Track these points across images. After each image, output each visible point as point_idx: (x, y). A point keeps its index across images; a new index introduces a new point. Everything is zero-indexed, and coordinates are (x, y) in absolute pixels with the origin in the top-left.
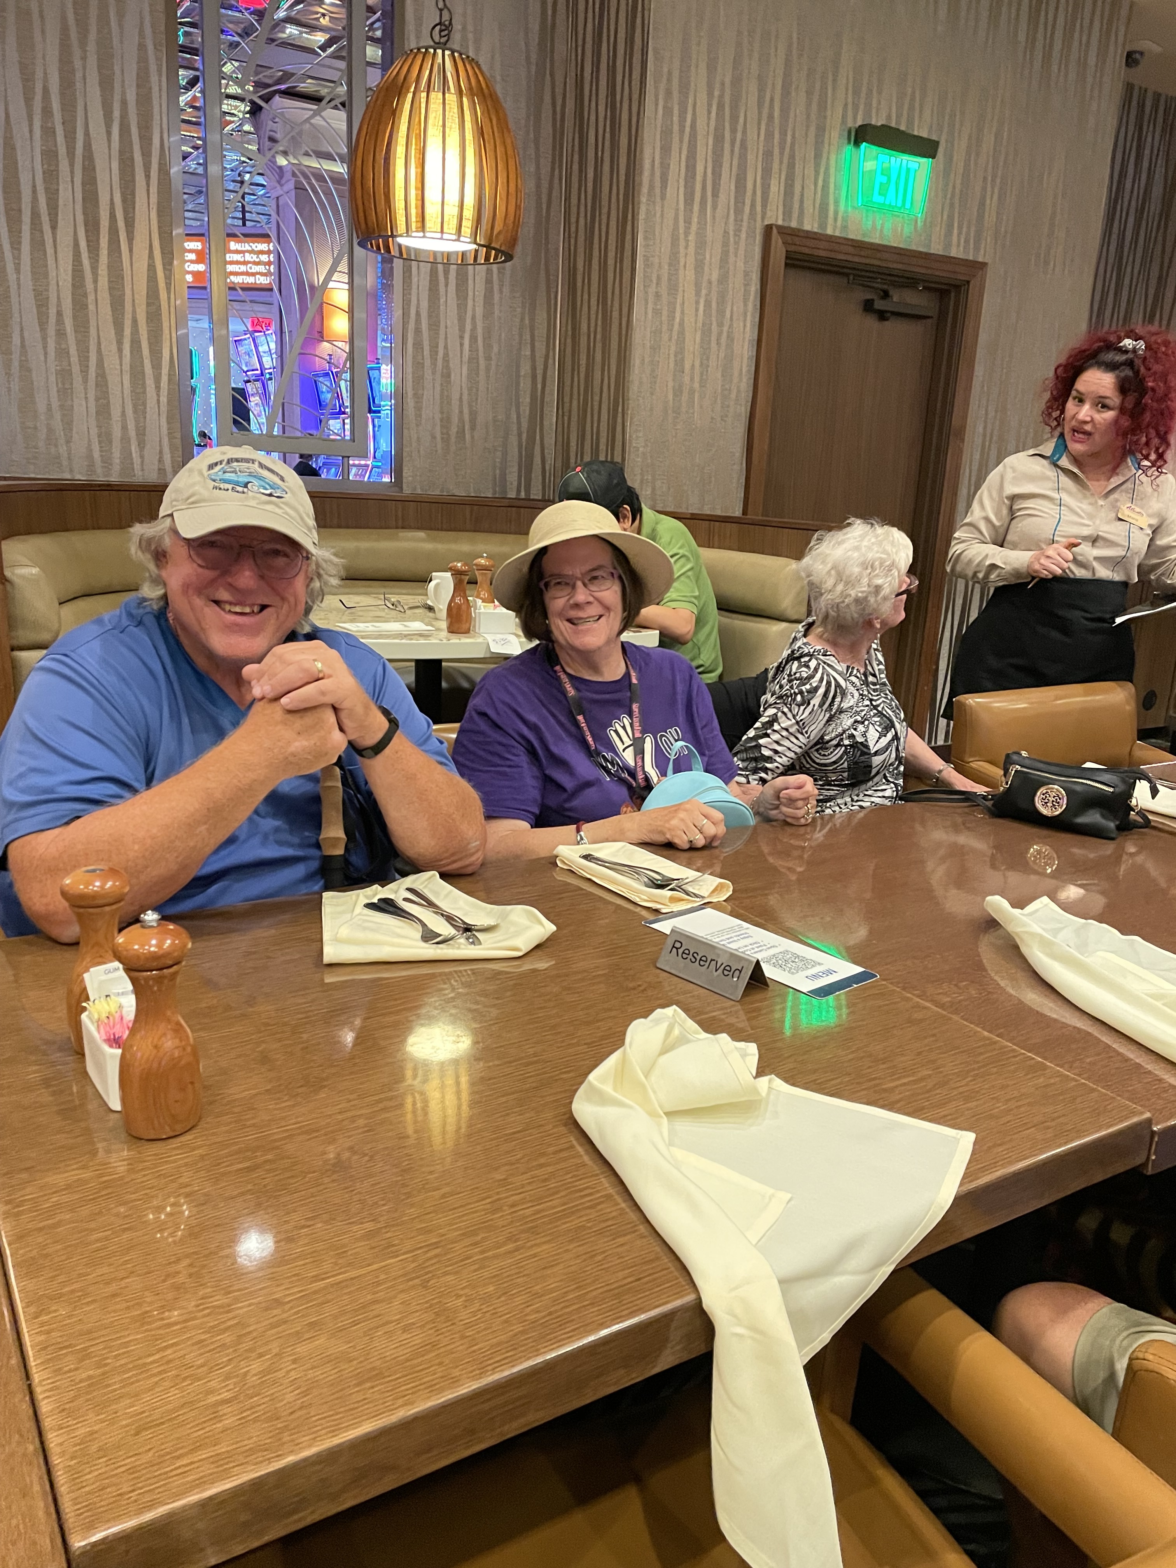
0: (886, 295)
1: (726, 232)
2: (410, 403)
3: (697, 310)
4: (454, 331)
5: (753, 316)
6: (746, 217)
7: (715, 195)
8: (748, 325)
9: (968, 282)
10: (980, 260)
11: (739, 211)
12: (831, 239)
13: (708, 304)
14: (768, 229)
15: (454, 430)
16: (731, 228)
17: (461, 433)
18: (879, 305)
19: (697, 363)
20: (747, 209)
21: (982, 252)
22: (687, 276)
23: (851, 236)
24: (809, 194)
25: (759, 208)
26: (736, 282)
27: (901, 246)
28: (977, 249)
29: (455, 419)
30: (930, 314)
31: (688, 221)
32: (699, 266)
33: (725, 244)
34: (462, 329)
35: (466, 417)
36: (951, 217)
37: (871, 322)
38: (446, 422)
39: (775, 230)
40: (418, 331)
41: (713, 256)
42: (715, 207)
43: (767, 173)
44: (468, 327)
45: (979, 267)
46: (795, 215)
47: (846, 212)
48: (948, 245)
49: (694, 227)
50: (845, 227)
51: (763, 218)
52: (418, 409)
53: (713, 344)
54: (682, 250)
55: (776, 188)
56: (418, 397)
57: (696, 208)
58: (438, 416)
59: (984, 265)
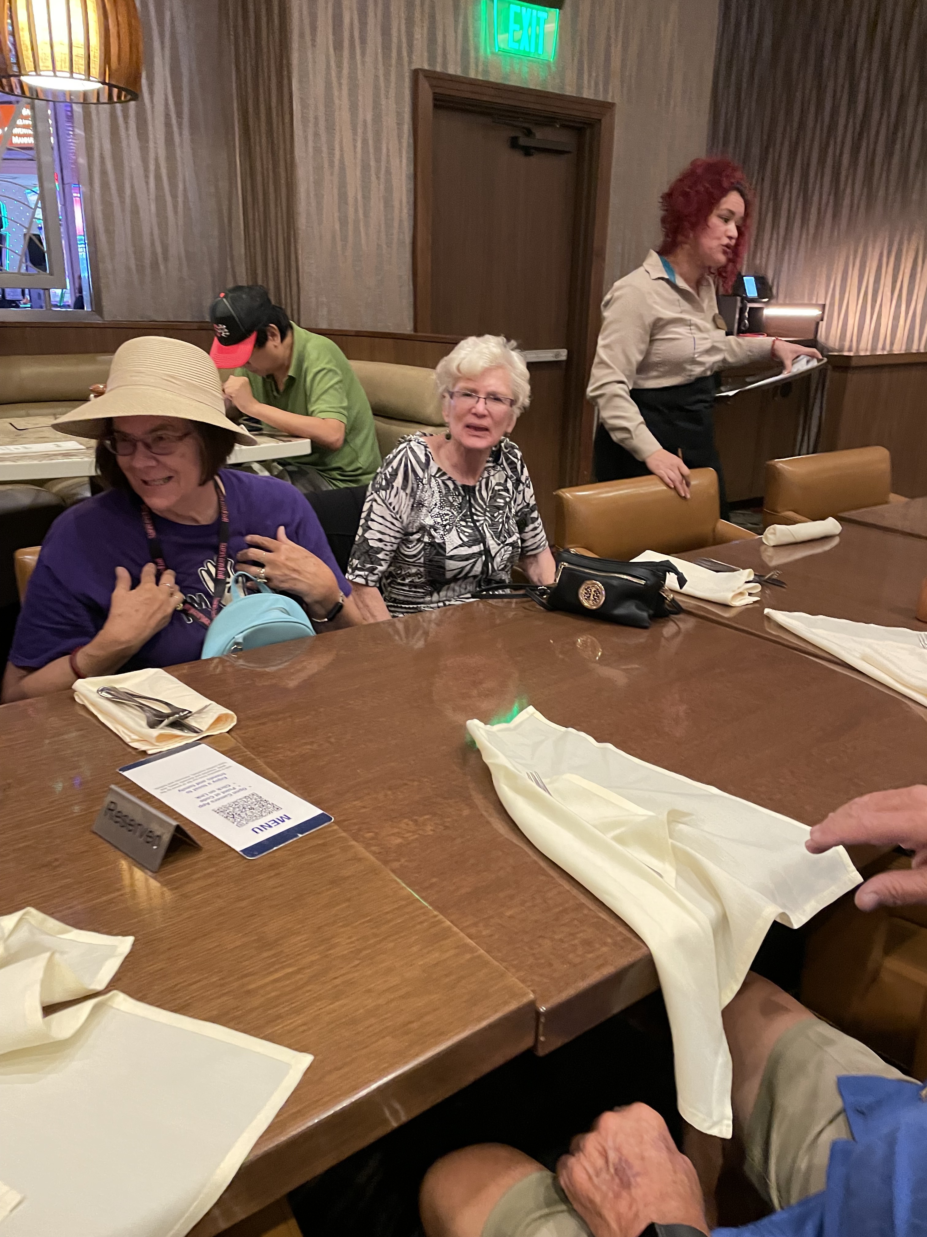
0: (529, 133)
1: (376, 77)
2: (102, 238)
3: (355, 147)
4: (139, 172)
5: (408, 152)
6: (394, 62)
7: (363, 41)
8: (404, 161)
9: (600, 120)
10: (610, 101)
11: (387, 55)
12: (473, 83)
13: (365, 141)
14: (416, 73)
15: (147, 262)
16: (381, 72)
17: (155, 265)
18: (523, 141)
19: (359, 197)
20: (394, 54)
21: (610, 94)
22: (343, 116)
23: (492, 79)
24: (451, 39)
25: (405, 54)
26: (389, 121)
27: (538, 88)
28: (606, 91)
29: (148, 253)
30: (568, 150)
31: (339, 66)
32: (354, 107)
33: (376, 88)
34: (146, 170)
35: (159, 250)
36: (581, 62)
37: (518, 158)
38: (139, 253)
39: (421, 76)
40: (104, 173)
41: (365, 98)
42: (363, 54)
43: (410, 21)
44: (152, 167)
45: (608, 107)
46: (439, 59)
47: (486, 57)
48: (580, 87)
49: (345, 71)
50: (486, 72)
51: (410, 62)
52: (111, 243)
53: (373, 178)
54: (336, 93)
55: (420, 35)
56: (109, 232)
57: (346, 53)
58: (131, 250)
59: (613, 105)
